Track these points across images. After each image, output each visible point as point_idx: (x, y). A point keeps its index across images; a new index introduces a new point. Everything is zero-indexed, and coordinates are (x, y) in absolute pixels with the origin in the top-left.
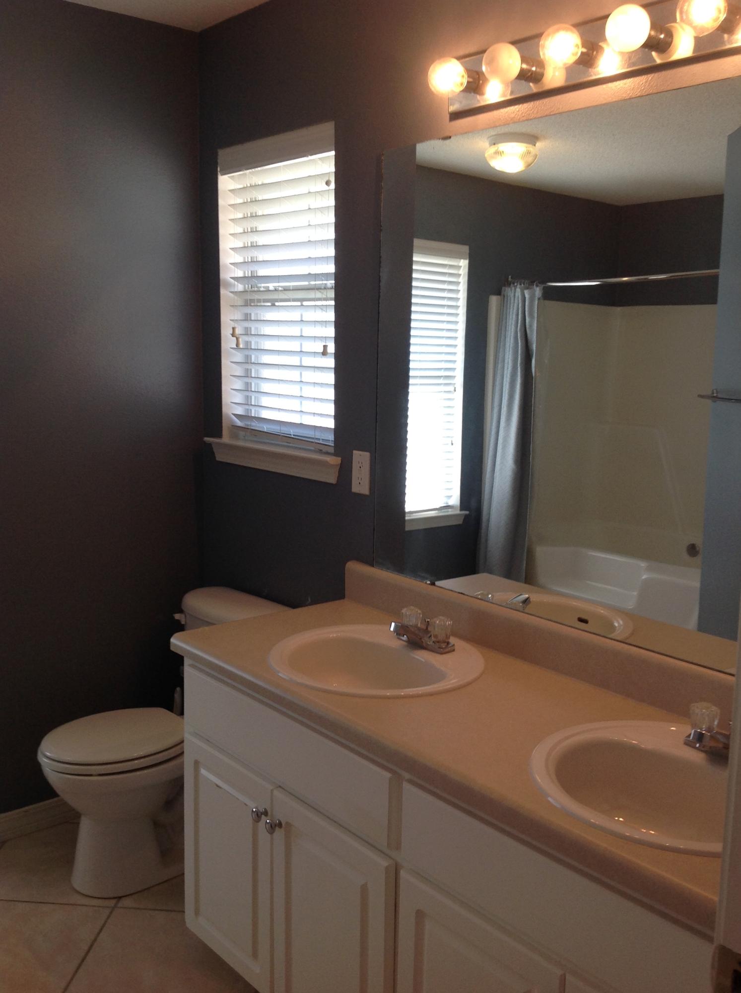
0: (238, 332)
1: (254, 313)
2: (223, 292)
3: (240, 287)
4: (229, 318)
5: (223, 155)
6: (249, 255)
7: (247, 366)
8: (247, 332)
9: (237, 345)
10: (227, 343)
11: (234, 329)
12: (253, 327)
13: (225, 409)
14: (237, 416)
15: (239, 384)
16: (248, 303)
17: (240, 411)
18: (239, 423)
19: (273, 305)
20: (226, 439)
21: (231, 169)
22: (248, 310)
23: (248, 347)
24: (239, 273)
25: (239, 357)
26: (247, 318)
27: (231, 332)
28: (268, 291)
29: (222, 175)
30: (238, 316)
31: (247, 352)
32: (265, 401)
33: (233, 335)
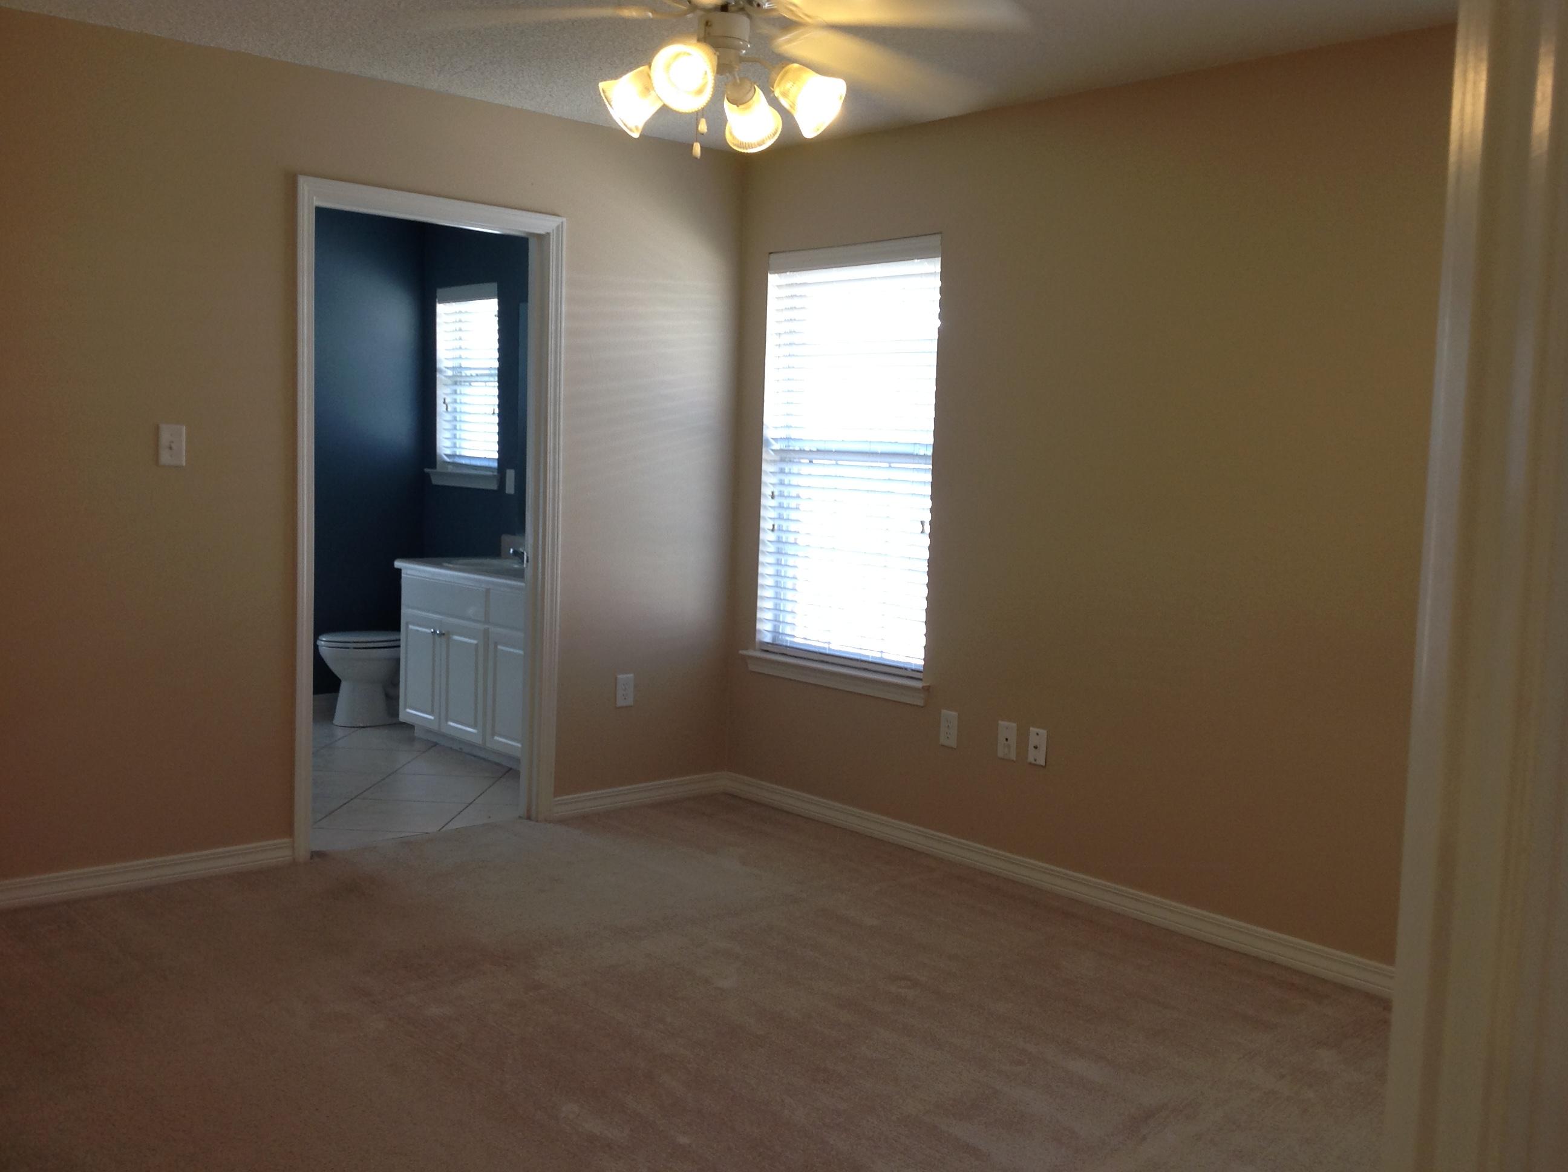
0: (447, 401)
1: (459, 389)
2: (438, 375)
3: (450, 373)
4: (443, 392)
5: (440, 292)
6: (457, 353)
7: (454, 423)
8: (455, 401)
9: (447, 409)
10: (440, 408)
11: (445, 400)
12: (458, 398)
13: (438, 451)
14: (447, 455)
15: (448, 435)
16: (455, 383)
17: (448, 452)
18: (447, 460)
19: (470, 385)
20: (439, 469)
21: (445, 300)
22: (455, 387)
23: (455, 410)
24: (450, 364)
25: (448, 417)
26: (455, 392)
27: (443, 400)
28: (467, 376)
29: (439, 303)
30: (448, 390)
31: (455, 414)
32: (464, 444)
33: (444, 403)
